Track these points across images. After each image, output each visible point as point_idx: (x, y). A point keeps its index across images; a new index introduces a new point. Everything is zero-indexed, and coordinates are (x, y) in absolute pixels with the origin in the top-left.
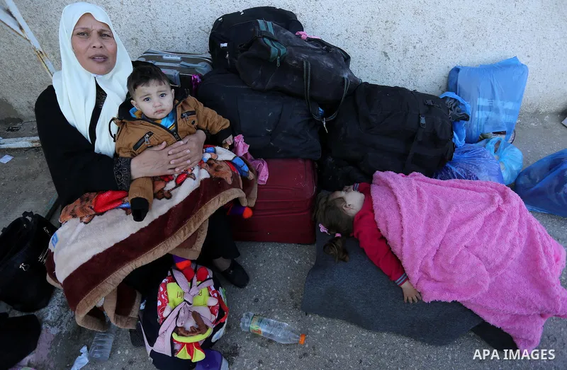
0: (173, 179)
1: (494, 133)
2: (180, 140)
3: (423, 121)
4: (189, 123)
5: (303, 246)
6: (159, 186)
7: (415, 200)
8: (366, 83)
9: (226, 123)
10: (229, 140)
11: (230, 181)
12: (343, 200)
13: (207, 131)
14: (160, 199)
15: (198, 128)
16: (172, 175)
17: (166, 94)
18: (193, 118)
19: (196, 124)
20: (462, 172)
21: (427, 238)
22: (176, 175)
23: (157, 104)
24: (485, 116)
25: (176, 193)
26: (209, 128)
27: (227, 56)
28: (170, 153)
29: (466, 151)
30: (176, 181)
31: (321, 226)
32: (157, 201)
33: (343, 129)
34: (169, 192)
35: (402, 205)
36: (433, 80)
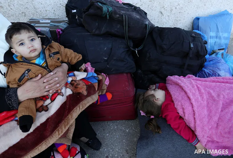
0: (48, 98)
1: (219, 50)
2: (51, 72)
3: (192, 46)
4: (55, 60)
5: (129, 121)
6: (40, 104)
7: (197, 93)
8: (157, 27)
9: (79, 57)
10: (83, 67)
11: (85, 93)
12: (153, 96)
13: (68, 63)
14: (41, 112)
15: (62, 62)
16: (47, 95)
17: (35, 39)
18: (58, 56)
19: (60, 60)
20: (210, 72)
21: (210, 117)
22: (51, 95)
23: (30, 46)
24: (214, 41)
25: (51, 106)
26: (69, 61)
27: (77, 17)
28: (45, 81)
29: (211, 60)
30: (51, 99)
31: (141, 112)
32: (39, 114)
33: (148, 54)
34: (47, 106)
35: (191, 97)
36: (185, 25)
